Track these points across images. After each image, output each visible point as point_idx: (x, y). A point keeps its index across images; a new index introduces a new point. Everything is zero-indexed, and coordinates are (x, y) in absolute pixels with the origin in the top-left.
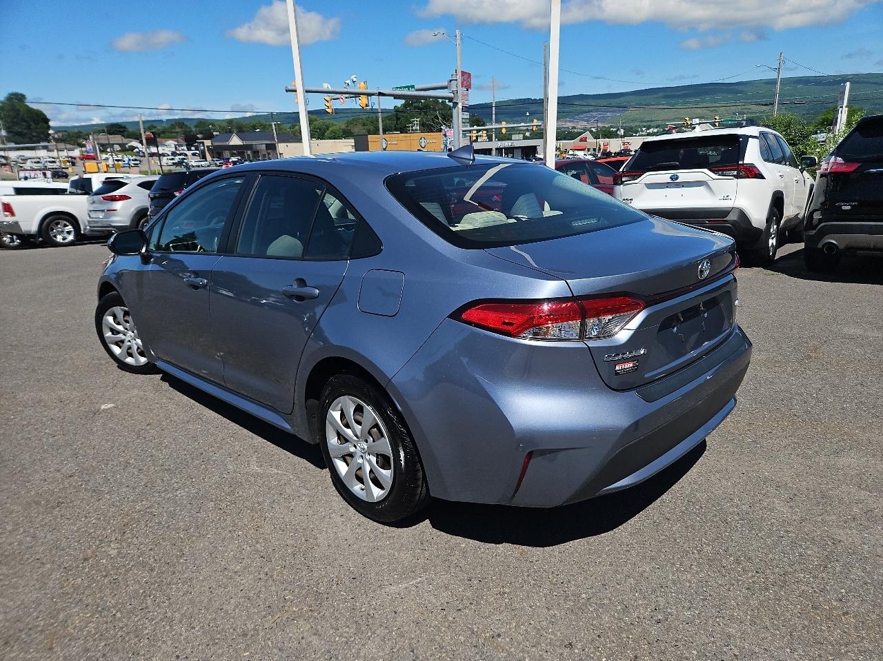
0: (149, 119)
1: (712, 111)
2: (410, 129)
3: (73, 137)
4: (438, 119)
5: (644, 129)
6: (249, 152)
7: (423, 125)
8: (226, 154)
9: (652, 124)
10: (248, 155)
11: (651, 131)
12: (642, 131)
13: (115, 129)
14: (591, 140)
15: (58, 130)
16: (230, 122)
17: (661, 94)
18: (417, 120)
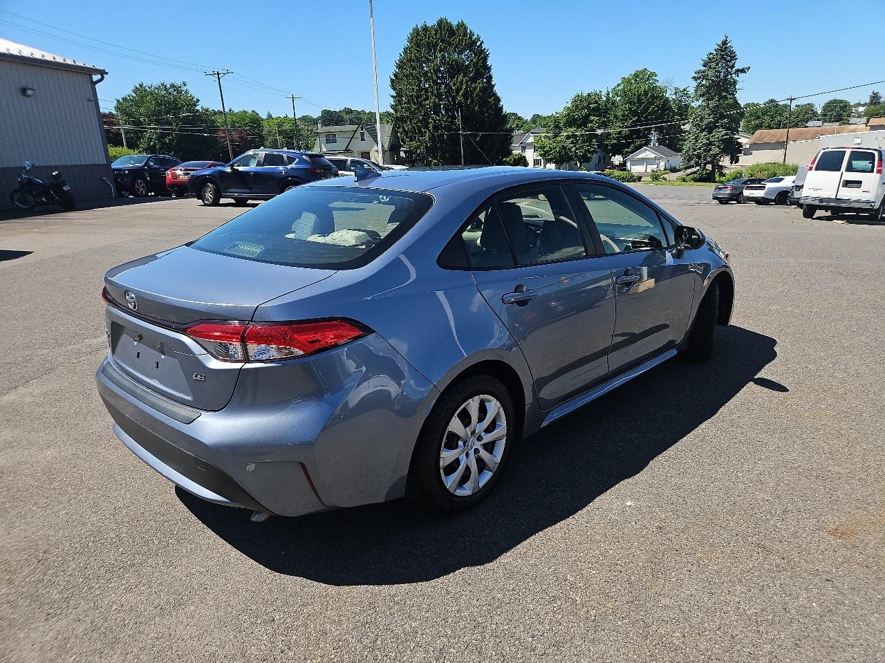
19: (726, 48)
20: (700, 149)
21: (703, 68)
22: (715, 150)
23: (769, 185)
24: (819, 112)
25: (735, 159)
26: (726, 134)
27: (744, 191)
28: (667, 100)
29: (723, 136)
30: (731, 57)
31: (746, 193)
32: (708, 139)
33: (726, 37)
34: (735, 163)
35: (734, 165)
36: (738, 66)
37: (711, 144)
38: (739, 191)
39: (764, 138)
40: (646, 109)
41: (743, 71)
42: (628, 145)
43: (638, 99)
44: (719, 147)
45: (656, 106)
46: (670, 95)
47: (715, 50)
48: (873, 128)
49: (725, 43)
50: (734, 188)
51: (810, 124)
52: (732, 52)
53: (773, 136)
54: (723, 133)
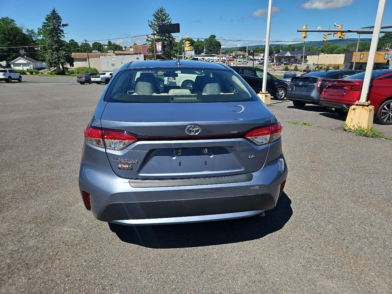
0: (258, 45)
2: (383, 49)
3: (227, 52)
6: (293, 59)
8: (283, 60)
10: (292, 61)
13: (243, 49)
15: (223, 49)
16: (290, 46)
18: (389, 45)
19: (55, 14)
20: (55, 59)
21: (46, 22)
22: (62, 61)
23: (101, 76)
24: (92, 46)
25: (72, 65)
26: (66, 53)
27: (91, 78)
28: (24, 35)
29: (64, 54)
30: (59, 18)
31: (93, 79)
32: (58, 55)
33: (54, 9)
34: (72, 67)
35: (73, 67)
36: (63, 23)
37: (59, 57)
38: (89, 78)
39: (76, 56)
40: (14, 38)
41: (65, 25)
42: (9, 56)
43: (8, 33)
44: (64, 59)
45: (20, 37)
46: (25, 32)
47: (51, 14)
48: (117, 55)
49: (54, 11)
50: (86, 77)
51: (93, 51)
52: (58, 16)
53: (80, 55)
54: (64, 53)
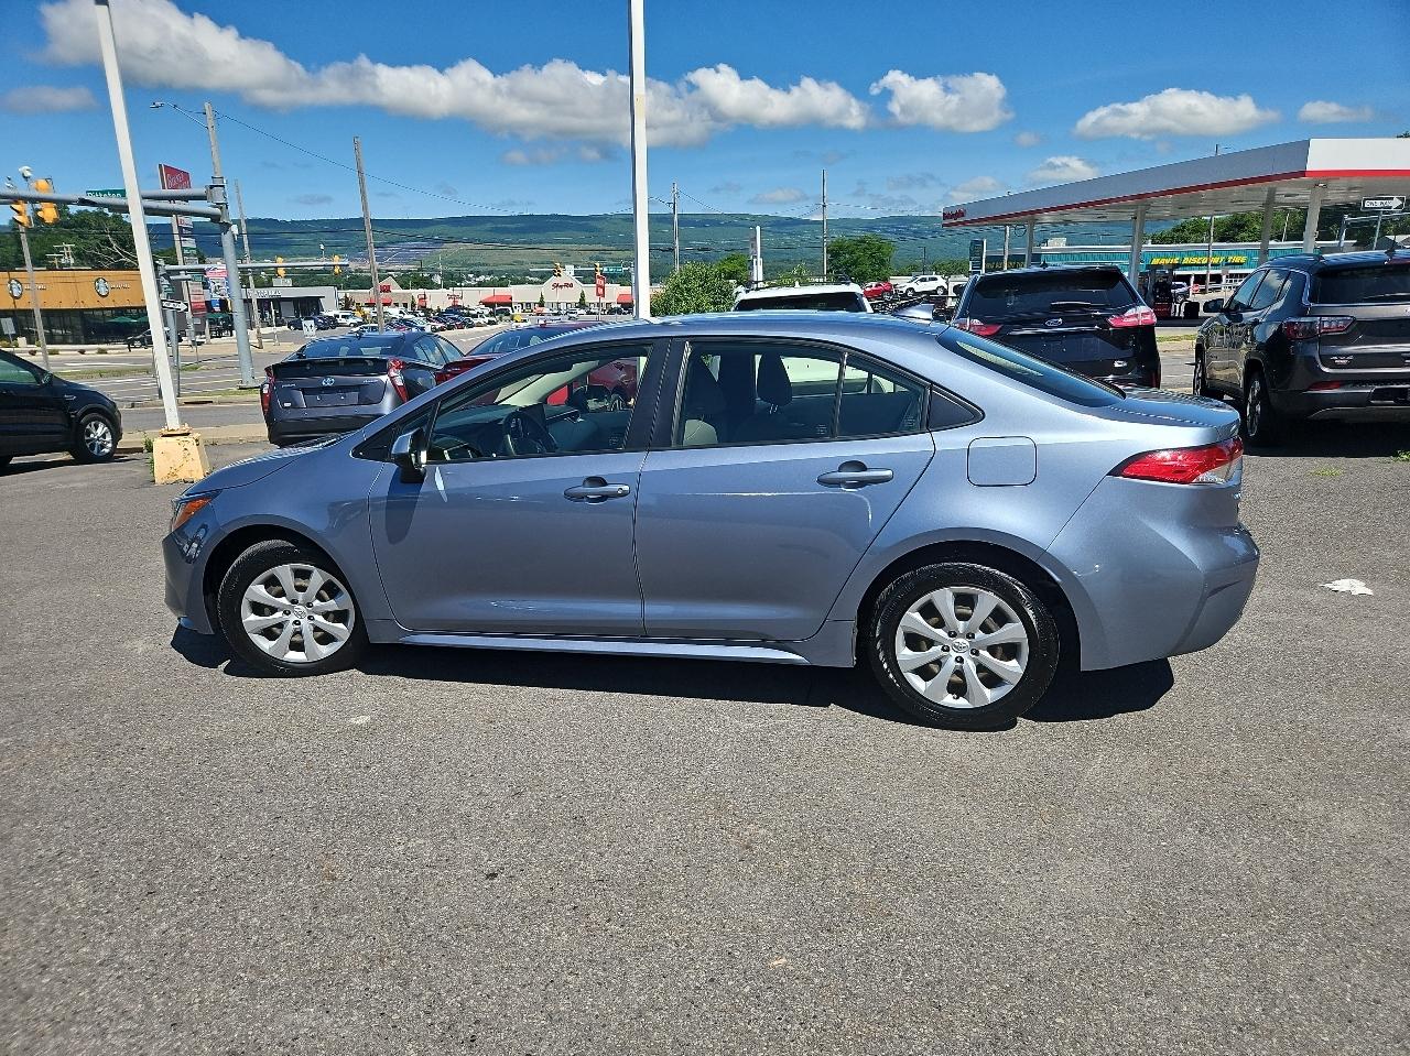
1: (562, 254)
2: (56, 261)
4: (111, 246)
5: (471, 276)
7: (80, 256)
9: (481, 268)
11: (482, 278)
12: (469, 279)
14: (396, 289)
17: (489, 226)
18: (68, 247)
